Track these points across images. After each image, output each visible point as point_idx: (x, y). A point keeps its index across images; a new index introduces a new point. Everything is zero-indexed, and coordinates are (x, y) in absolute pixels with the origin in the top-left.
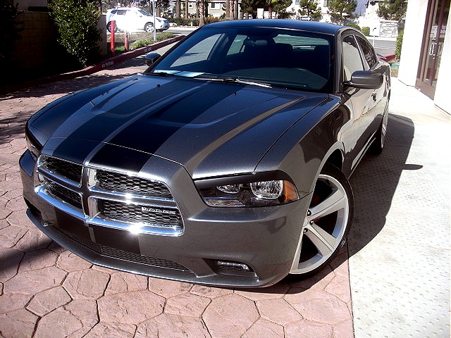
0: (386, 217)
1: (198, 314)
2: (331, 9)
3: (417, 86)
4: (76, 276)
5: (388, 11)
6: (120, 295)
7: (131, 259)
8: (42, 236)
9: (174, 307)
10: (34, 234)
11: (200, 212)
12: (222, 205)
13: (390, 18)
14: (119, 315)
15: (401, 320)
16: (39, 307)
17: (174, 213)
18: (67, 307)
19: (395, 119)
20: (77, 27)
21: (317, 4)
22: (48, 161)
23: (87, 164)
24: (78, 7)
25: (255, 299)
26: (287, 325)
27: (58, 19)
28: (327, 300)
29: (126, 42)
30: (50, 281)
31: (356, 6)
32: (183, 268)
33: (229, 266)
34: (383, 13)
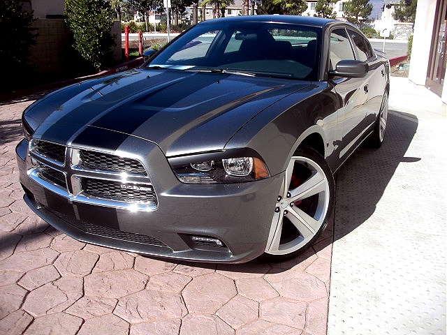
0: (377, 205)
1: (177, 291)
2: (346, 13)
3: (427, 86)
4: (67, 257)
5: (404, 14)
6: (106, 273)
7: (113, 236)
8: (40, 221)
9: (157, 284)
10: (33, 219)
11: (173, 187)
12: (196, 182)
13: (406, 21)
14: (103, 290)
15: (377, 298)
16: (29, 283)
17: (150, 189)
18: (55, 283)
19: (400, 116)
20: (91, 33)
21: (332, 9)
22: (39, 145)
23: (70, 144)
24: (93, 13)
25: (235, 278)
26: (263, 302)
27: (73, 25)
28: (306, 280)
29: (140, 48)
30: (43, 261)
31: (371, 9)
32: (161, 243)
33: (203, 242)
34: (399, 16)
